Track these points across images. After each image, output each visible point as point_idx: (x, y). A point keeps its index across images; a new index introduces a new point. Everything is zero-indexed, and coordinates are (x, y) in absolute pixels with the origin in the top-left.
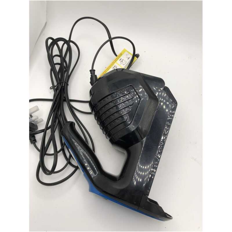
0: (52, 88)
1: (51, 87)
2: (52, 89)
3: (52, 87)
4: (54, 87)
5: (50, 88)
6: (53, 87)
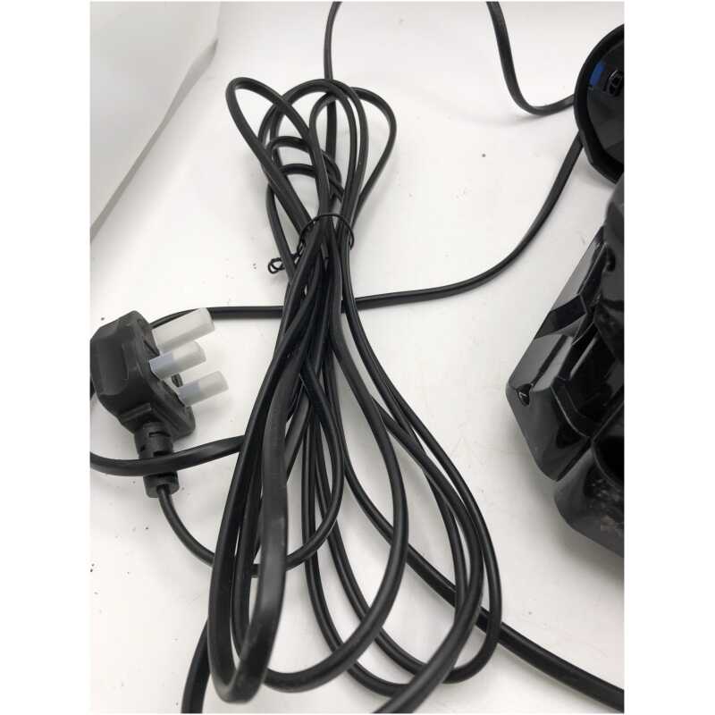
0: (277, 265)
1: (273, 261)
2: (281, 268)
3: (278, 260)
4: (290, 259)
5: (271, 264)
6: (285, 262)
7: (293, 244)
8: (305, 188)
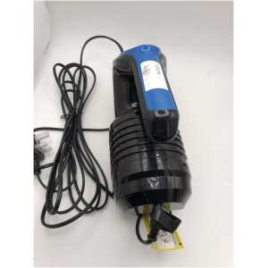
1: (62, 116)
4: (66, 116)
7: (67, 112)
8: (71, 95)
